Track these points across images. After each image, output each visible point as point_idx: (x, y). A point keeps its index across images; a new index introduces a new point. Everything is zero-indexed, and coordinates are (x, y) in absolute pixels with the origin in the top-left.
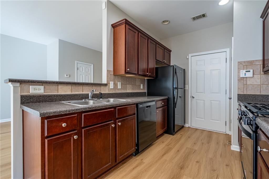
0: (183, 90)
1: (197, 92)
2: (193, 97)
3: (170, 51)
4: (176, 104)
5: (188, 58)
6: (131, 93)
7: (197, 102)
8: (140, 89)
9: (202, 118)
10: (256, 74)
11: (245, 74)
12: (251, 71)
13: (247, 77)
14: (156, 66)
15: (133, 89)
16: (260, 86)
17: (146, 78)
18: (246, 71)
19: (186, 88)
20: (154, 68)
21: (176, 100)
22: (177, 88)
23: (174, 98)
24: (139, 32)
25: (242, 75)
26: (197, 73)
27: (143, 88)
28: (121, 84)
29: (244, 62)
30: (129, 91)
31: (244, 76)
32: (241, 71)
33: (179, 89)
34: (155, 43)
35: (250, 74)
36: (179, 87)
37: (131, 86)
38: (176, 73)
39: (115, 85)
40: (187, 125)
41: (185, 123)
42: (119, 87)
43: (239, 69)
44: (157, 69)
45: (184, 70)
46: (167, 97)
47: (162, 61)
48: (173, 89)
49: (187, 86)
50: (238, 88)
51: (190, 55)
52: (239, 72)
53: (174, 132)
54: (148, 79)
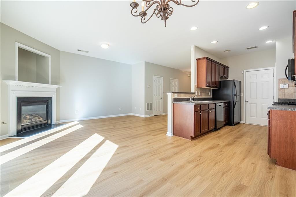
0: (239, 96)
1: (250, 98)
2: (247, 102)
3: (228, 68)
4: (235, 105)
5: (243, 73)
6: (205, 98)
7: (250, 105)
8: (208, 95)
9: (255, 117)
10: (290, 86)
11: (283, 86)
12: (287, 84)
13: (284, 88)
14: (220, 80)
15: (205, 96)
16: (292, 94)
17: (212, 88)
18: (284, 85)
19: (242, 95)
20: (218, 81)
21: (235, 104)
22: (236, 95)
23: (234, 102)
24: (212, 61)
25: (281, 87)
26: (250, 84)
27: (210, 95)
28: (200, 92)
29: (283, 79)
30: (203, 97)
31: (283, 88)
32: (281, 84)
33: (237, 96)
34: (219, 65)
35: (286, 87)
36: (237, 94)
37: (204, 93)
38: (235, 85)
39: (198, 93)
40: (242, 122)
41: (240, 120)
42: (199, 94)
43: (279, 83)
44: (220, 82)
45: (240, 82)
46: (228, 101)
47: (223, 76)
48: (233, 96)
49: (242, 94)
50: (279, 95)
51: (245, 71)
52: (279, 85)
53: (234, 123)
54: (213, 89)
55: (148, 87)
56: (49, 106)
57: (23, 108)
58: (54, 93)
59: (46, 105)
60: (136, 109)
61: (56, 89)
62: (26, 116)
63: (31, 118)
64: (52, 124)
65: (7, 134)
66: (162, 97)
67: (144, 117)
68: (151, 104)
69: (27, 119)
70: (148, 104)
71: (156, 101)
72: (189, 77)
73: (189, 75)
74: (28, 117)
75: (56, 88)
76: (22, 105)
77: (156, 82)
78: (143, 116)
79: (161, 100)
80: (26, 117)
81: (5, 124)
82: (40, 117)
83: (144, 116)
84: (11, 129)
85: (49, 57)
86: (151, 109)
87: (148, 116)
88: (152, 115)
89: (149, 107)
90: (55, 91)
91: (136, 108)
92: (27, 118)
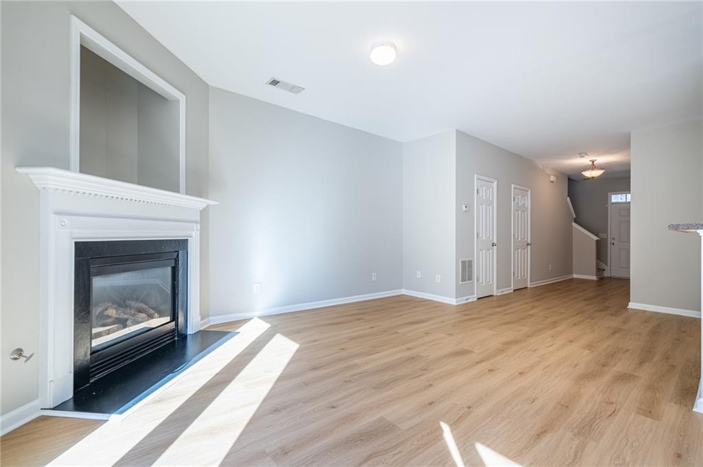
55: (464, 209)
56: (180, 272)
57: (98, 283)
58: (195, 225)
59: (169, 270)
60: (419, 277)
61: (201, 211)
62: (106, 309)
63: (123, 316)
64: (190, 332)
65: (36, 397)
66: (495, 242)
67: (455, 304)
68: (470, 263)
69: (110, 320)
70: (463, 263)
71: (481, 252)
72: (551, 183)
73: (552, 177)
74: (112, 312)
75: (201, 209)
76: (93, 270)
77: (481, 195)
78: (452, 301)
79: (493, 251)
80: (106, 313)
81: (28, 359)
82: (152, 311)
83: (455, 300)
84: (51, 376)
85: (182, 98)
86: (470, 278)
87: (463, 301)
88: (474, 298)
89: (466, 270)
90: (198, 219)
91: (419, 273)
92: (109, 317)
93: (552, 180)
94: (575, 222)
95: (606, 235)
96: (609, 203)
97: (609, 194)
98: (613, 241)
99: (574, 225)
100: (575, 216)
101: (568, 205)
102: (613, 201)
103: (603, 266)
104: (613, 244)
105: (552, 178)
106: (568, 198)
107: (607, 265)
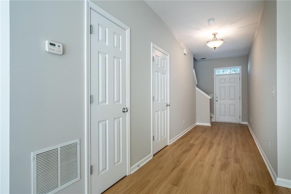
72: (184, 55)
93: (185, 53)
94: (197, 87)
95: (213, 95)
96: (215, 75)
97: (214, 69)
98: (217, 99)
99: (197, 88)
100: (197, 83)
101: (194, 75)
102: (217, 74)
103: (212, 115)
104: (217, 101)
105: (185, 51)
106: (194, 70)
107: (214, 115)
